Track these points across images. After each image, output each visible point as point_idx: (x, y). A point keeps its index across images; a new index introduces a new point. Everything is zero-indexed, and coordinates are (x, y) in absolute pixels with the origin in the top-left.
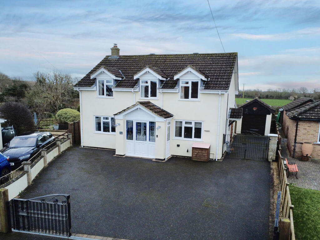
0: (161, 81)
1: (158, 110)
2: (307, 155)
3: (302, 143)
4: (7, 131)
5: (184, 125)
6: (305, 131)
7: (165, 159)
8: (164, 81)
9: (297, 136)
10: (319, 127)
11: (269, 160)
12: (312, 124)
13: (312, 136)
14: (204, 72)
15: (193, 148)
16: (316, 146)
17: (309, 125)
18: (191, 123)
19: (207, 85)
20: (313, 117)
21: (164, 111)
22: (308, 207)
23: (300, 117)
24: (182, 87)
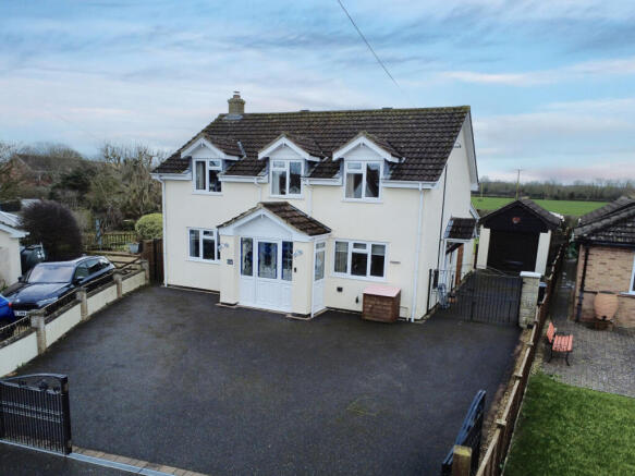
0: (310, 164)
1: (301, 220)
2: (605, 317)
3: (596, 293)
4: (30, 252)
5: (351, 250)
6: (602, 268)
7: (310, 315)
8: (315, 163)
9: (587, 278)
10: (632, 260)
11: (521, 325)
12: (619, 253)
13: (618, 278)
14: (396, 145)
15: (365, 295)
16: (625, 300)
17: (613, 256)
18: (364, 246)
19: (397, 172)
20: (619, 240)
21: (314, 222)
22: (568, 426)
23: (593, 238)
24: (348, 175)
